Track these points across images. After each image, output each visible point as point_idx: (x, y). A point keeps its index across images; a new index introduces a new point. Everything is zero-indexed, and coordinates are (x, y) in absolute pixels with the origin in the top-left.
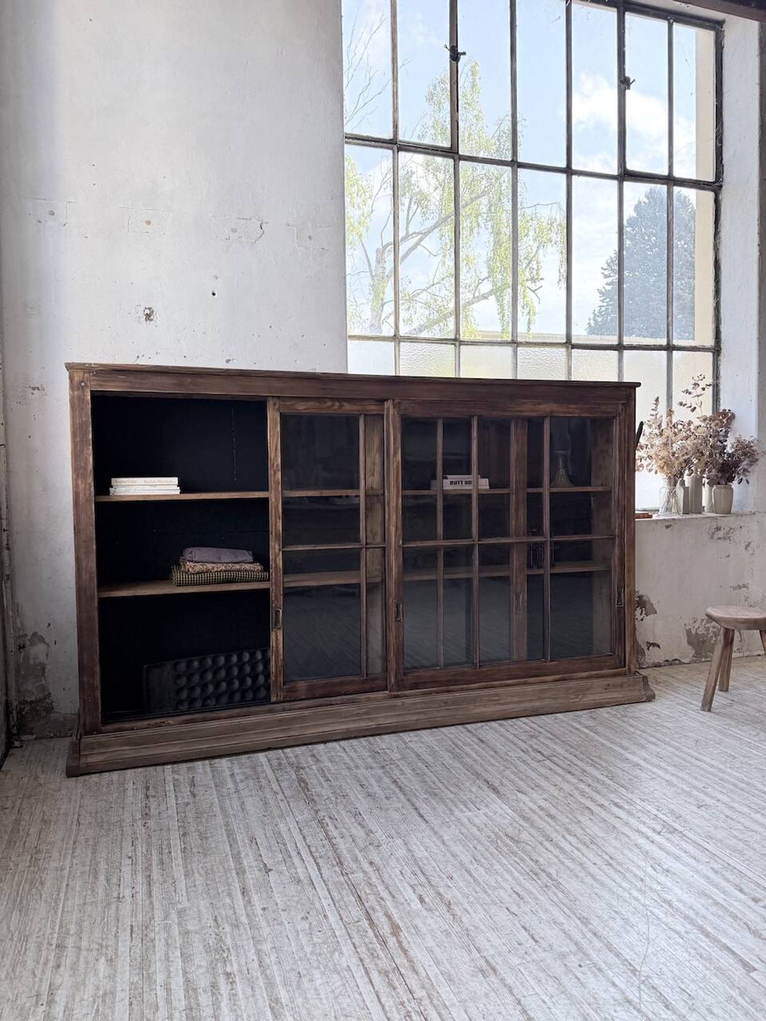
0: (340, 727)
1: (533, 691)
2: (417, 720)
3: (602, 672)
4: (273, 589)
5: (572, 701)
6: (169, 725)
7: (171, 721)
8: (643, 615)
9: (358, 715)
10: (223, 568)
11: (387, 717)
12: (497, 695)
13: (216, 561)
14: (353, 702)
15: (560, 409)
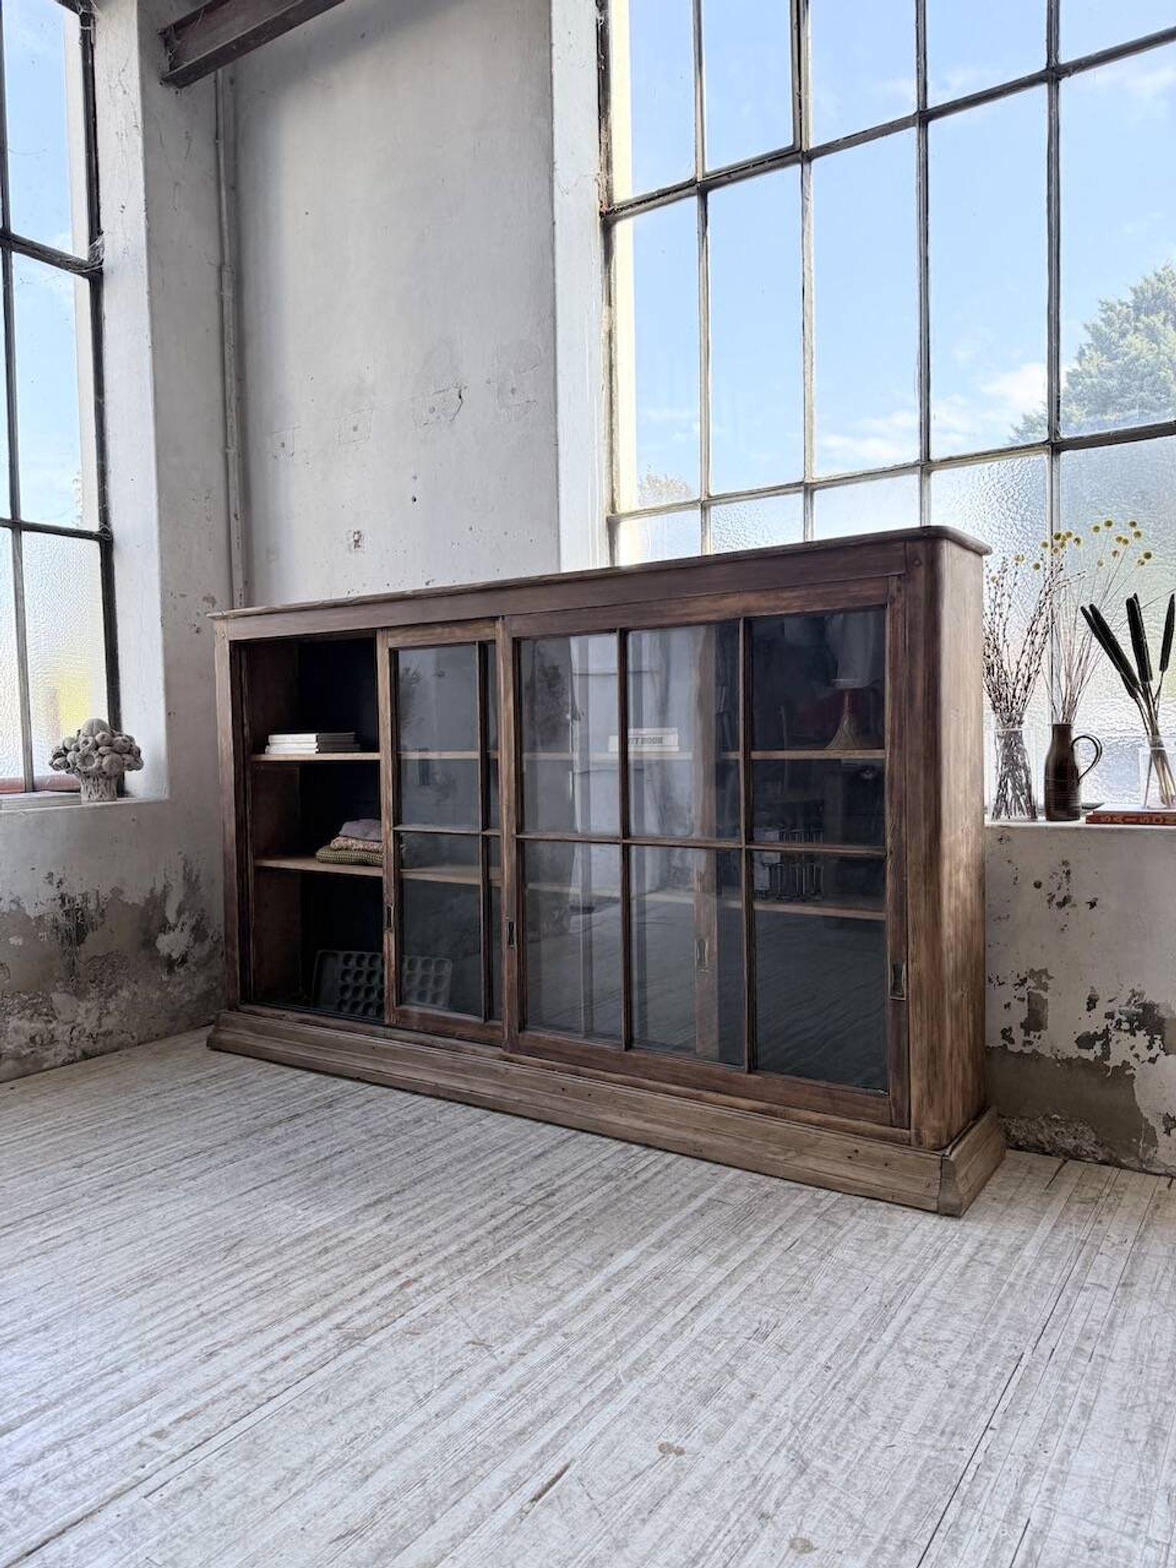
0: (430, 1078)
1: (701, 1113)
2: (520, 1101)
3: (855, 1123)
4: (385, 878)
5: (770, 1156)
6: (288, 1020)
7: (290, 1015)
8: (1156, 1049)
9: (453, 1068)
10: (361, 847)
11: (486, 1084)
12: (640, 1101)
13: (357, 836)
14: (457, 1050)
15: (764, 603)
